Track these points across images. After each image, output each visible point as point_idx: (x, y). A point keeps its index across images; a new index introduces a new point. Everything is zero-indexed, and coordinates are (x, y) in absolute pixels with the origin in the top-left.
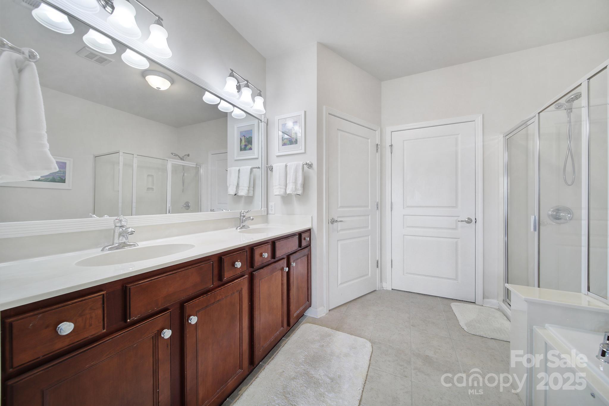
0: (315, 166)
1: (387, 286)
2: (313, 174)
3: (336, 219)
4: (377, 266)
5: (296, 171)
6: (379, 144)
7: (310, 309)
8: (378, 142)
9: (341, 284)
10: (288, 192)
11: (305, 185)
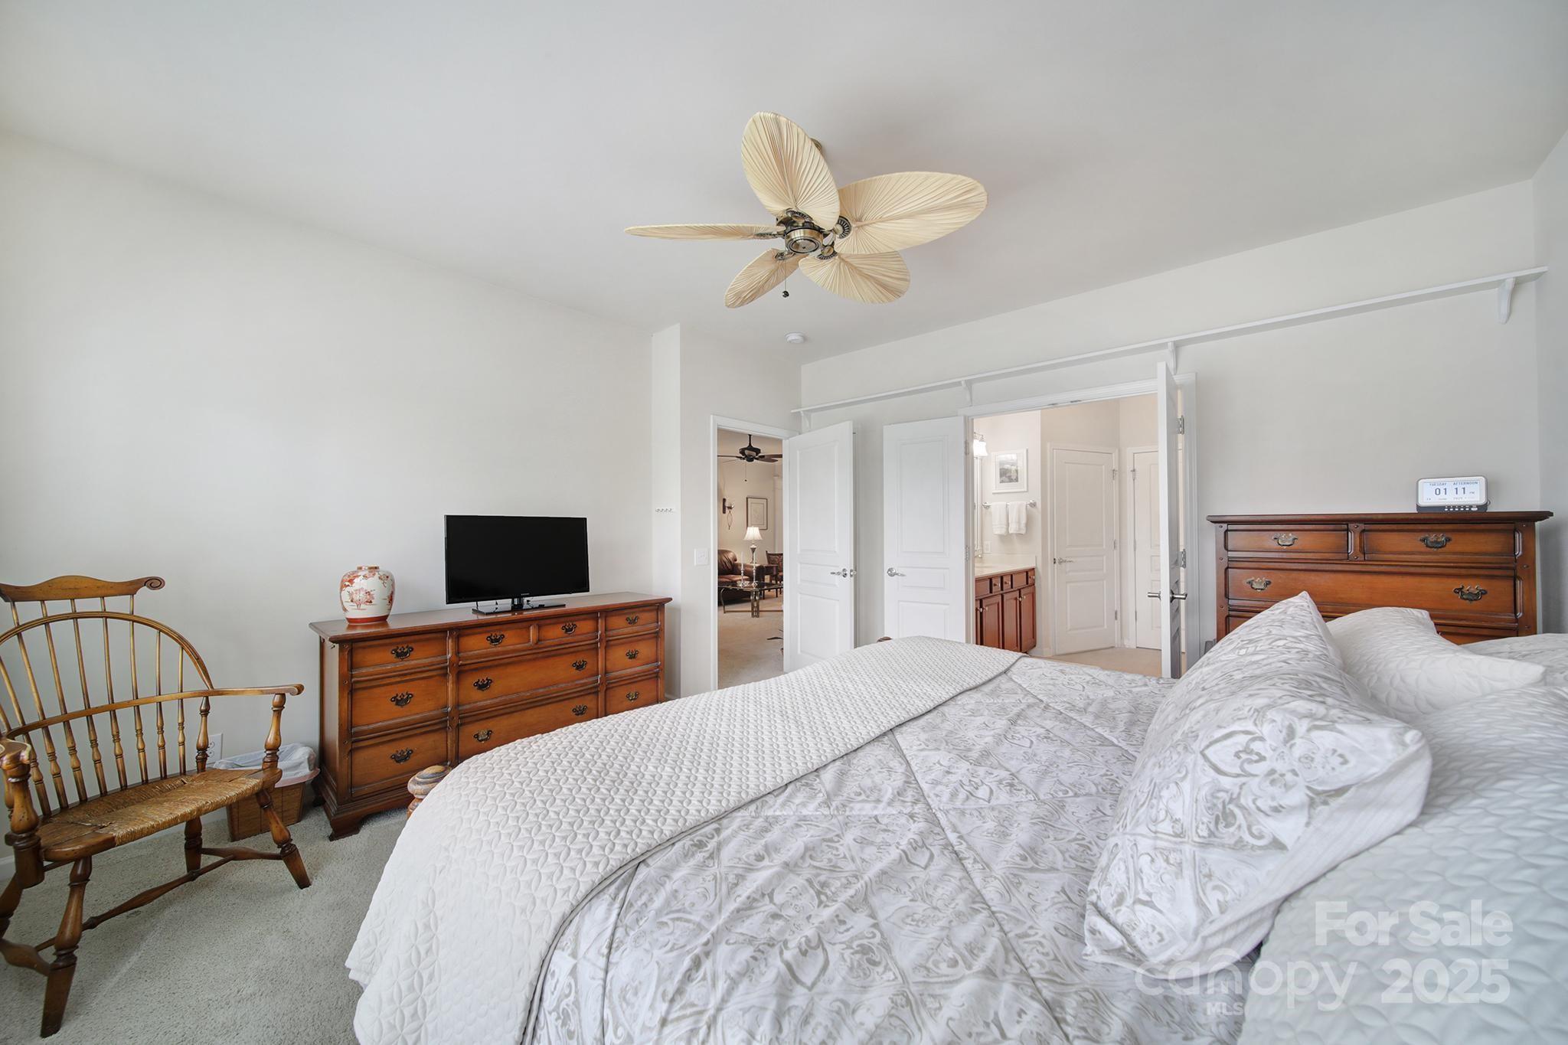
0: (1039, 505)
1: (1130, 643)
2: (1037, 513)
3: (1064, 559)
4: (1116, 618)
5: (1019, 511)
6: (1117, 469)
7: (1035, 649)
8: (1115, 466)
9: (1070, 630)
10: (1010, 532)
11: (1028, 525)
